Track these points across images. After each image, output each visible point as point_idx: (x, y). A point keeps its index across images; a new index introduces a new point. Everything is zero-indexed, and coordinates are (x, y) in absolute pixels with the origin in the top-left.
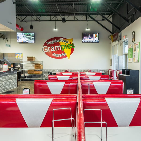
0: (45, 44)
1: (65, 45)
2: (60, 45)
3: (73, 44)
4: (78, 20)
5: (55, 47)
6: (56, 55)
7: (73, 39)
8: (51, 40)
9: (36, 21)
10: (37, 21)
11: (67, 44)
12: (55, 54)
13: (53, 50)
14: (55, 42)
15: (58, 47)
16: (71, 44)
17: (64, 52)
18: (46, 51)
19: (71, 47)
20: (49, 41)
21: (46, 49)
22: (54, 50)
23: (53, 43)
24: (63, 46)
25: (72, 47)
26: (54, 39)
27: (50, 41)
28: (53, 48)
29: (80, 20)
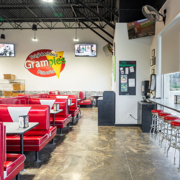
0: (28, 58)
1: (53, 59)
2: (47, 59)
3: (64, 59)
4: (69, 28)
5: (41, 61)
6: (42, 73)
7: (63, 52)
8: (36, 52)
9: (15, 28)
10: (17, 28)
11: (56, 58)
12: (41, 71)
13: (38, 65)
14: (40, 55)
15: (44, 62)
16: (61, 58)
17: (52, 69)
18: (29, 66)
19: (61, 61)
20: (32, 54)
21: (29, 65)
22: (40, 66)
23: (37, 57)
24: (51, 60)
25: (63, 62)
26: (40, 51)
27: (35, 54)
28: (38, 63)
29: (71, 28)
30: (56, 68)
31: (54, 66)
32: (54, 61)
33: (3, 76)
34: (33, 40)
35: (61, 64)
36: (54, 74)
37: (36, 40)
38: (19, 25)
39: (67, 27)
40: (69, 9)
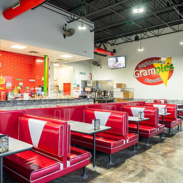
0: (137, 68)
1: (160, 67)
2: (154, 67)
3: (172, 65)
4: (177, 31)
5: (148, 70)
6: (149, 81)
7: (171, 58)
8: (144, 62)
9: (125, 42)
10: (127, 42)
11: (164, 65)
12: (148, 79)
13: (145, 74)
14: (148, 64)
15: (151, 70)
16: (169, 65)
17: (159, 77)
18: (138, 75)
19: (169, 68)
20: (141, 63)
21: (137, 74)
22: (147, 75)
23: (145, 66)
24: (159, 68)
25: (171, 68)
26: (147, 60)
27: (143, 64)
28: (145, 72)
29: (180, 31)
30: (164, 75)
31: (161, 74)
32: (161, 69)
33: (116, 85)
34: (139, 50)
35: (169, 71)
36: (161, 82)
37: (142, 50)
38: (129, 39)
39: (176, 31)
40: (172, 12)
